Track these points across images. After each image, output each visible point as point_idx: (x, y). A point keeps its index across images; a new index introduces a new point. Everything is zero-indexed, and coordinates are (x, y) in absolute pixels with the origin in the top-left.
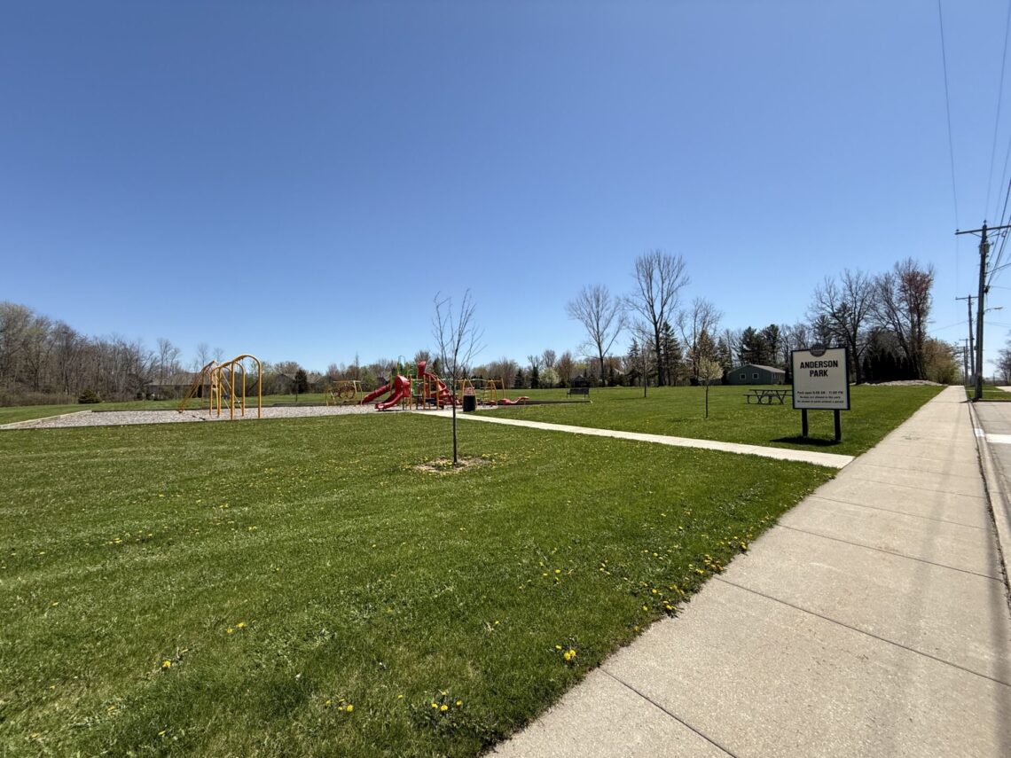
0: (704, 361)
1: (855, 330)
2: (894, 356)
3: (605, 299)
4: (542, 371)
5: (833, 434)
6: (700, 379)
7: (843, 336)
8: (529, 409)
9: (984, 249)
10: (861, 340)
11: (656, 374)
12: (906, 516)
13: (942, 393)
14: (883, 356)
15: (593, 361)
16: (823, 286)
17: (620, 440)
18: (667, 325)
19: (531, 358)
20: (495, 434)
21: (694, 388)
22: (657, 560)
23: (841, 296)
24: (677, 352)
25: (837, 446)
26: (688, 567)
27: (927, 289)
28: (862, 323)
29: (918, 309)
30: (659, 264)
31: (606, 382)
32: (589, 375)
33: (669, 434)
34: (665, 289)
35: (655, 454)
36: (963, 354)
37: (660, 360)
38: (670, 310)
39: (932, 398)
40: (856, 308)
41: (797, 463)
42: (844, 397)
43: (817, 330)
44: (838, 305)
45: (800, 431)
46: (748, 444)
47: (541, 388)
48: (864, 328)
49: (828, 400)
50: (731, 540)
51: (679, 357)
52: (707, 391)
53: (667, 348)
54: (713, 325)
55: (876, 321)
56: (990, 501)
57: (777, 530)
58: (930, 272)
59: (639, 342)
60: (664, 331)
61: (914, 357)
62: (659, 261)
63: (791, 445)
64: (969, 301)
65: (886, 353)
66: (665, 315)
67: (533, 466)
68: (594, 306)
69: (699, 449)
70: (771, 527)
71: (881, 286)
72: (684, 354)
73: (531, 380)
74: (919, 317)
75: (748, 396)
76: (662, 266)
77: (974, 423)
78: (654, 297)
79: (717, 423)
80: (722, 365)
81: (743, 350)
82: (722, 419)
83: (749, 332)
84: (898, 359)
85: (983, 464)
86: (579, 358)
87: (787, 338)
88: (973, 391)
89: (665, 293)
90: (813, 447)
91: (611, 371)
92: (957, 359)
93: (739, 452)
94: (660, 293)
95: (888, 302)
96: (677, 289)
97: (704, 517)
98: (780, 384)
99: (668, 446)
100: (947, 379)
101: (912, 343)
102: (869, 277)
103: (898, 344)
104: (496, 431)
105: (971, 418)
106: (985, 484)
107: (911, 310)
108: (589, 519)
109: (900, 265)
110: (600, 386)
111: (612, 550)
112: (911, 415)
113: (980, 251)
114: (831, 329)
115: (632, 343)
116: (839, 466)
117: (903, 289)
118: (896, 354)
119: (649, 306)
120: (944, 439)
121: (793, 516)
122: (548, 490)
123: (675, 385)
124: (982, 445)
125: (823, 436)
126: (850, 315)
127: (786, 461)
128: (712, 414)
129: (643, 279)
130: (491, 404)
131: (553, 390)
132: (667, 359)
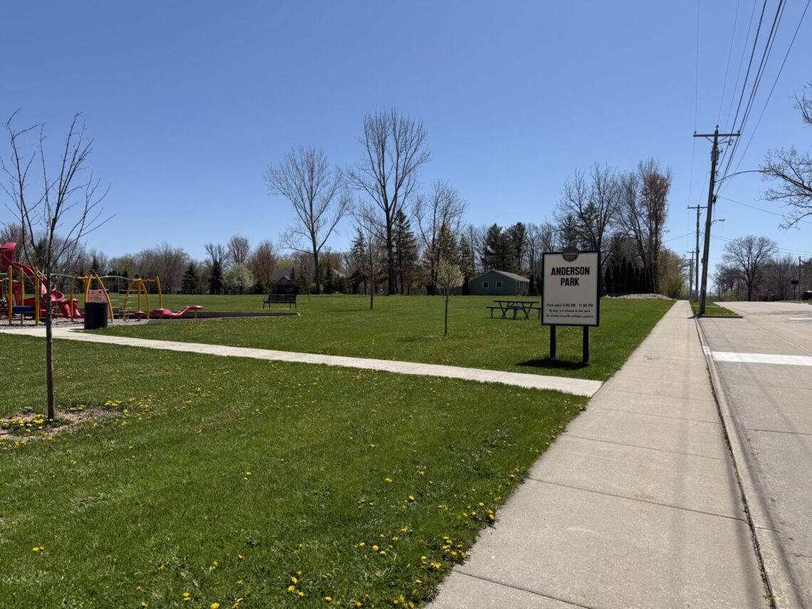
0: (443, 265)
1: (600, 235)
2: (634, 267)
3: (321, 169)
4: (228, 268)
5: (581, 355)
6: (439, 286)
7: (589, 240)
8: (202, 325)
9: (715, 154)
10: (604, 246)
11: (386, 278)
12: (657, 452)
13: (673, 308)
14: (624, 266)
15: (304, 257)
16: (572, 180)
17: (335, 368)
18: (401, 214)
19: (210, 248)
20: (137, 366)
21: (431, 298)
22: (377, 558)
23: (589, 195)
24: (412, 251)
25: (585, 369)
26: (419, 560)
27: (664, 194)
28: (607, 227)
29: (656, 217)
30: (394, 130)
31: (322, 288)
32: (297, 276)
33: (399, 358)
34: (401, 165)
35: (380, 388)
36: (689, 268)
37: (391, 260)
38: (406, 194)
39: (665, 312)
40: (602, 209)
41: (546, 392)
42: (593, 311)
43: (563, 232)
44: (585, 204)
45: (547, 351)
46: (492, 369)
47: (226, 293)
48: (609, 232)
49: (578, 314)
50: (475, 508)
51: (414, 257)
52: (447, 302)
53: (401, 245)
54: (456, 219)
55: (619, 225)
56: (724, 427)
57: (529, 485)
58: (668, 176)
59: (366, 234)
60: (397, 222)
61: (650, 268)
62: (395, 125)
63: (539, 369)
64: (698, 211)
65: (627, 263)
66: (400, 200)
67: (194, 418)
68: (306, 178)
69: (436, 378)
70: (522, 482)
71: (626, 186)
72: (421, 254)
73: (210, 280)
74: (657, 224)
75: (492, 308)
76: (397, 133)
77: (702, 340)
78: (387, 174)
79: (457, 343)
80: (463, 270)
81: (487, 253)
82: (462, 338)
83: (494, 230)
84: (637, 270)
85: (714, 385)
86: (284, 252)
87: (533, 240)
88: (698, 306)
89: (400, 171)
90: (561, 371)
91: (329, 273)
92: (683, 273)
93: (482, 381)
94: (394, 170)
95: (631, 206)
96: (415, 166)
97: (442, 477)
98: (524, 295)
99: (397, 374)
100: (675, 294)
101: (649, 252)
102: (616, 174)
103: (637, 253)
104: (138, 360)
105: (699, 335)
106: (719, 408)
107: (650, 217)
108: (279, 500)
109: (644, 166)
110: (313, 293)
111: (309, 550)
112: (649, 332)
113: (712, 157)
114: (578, 233)
115: (357, 235)
116: (589, 394)
117: (645, 192)
118: (635, 265)
119: (379, 186)
120: (679, 358)
121: (545, 464)
122: (215, 457)
123: (408, 294)
124: (710, 363)
125: (571, 357)
126: (597, 216)
127: (534, 389)
128: (451, 332)
129: (373, 148)
130: (137, 316)
131: (243, 297)
132: (400, 259)
